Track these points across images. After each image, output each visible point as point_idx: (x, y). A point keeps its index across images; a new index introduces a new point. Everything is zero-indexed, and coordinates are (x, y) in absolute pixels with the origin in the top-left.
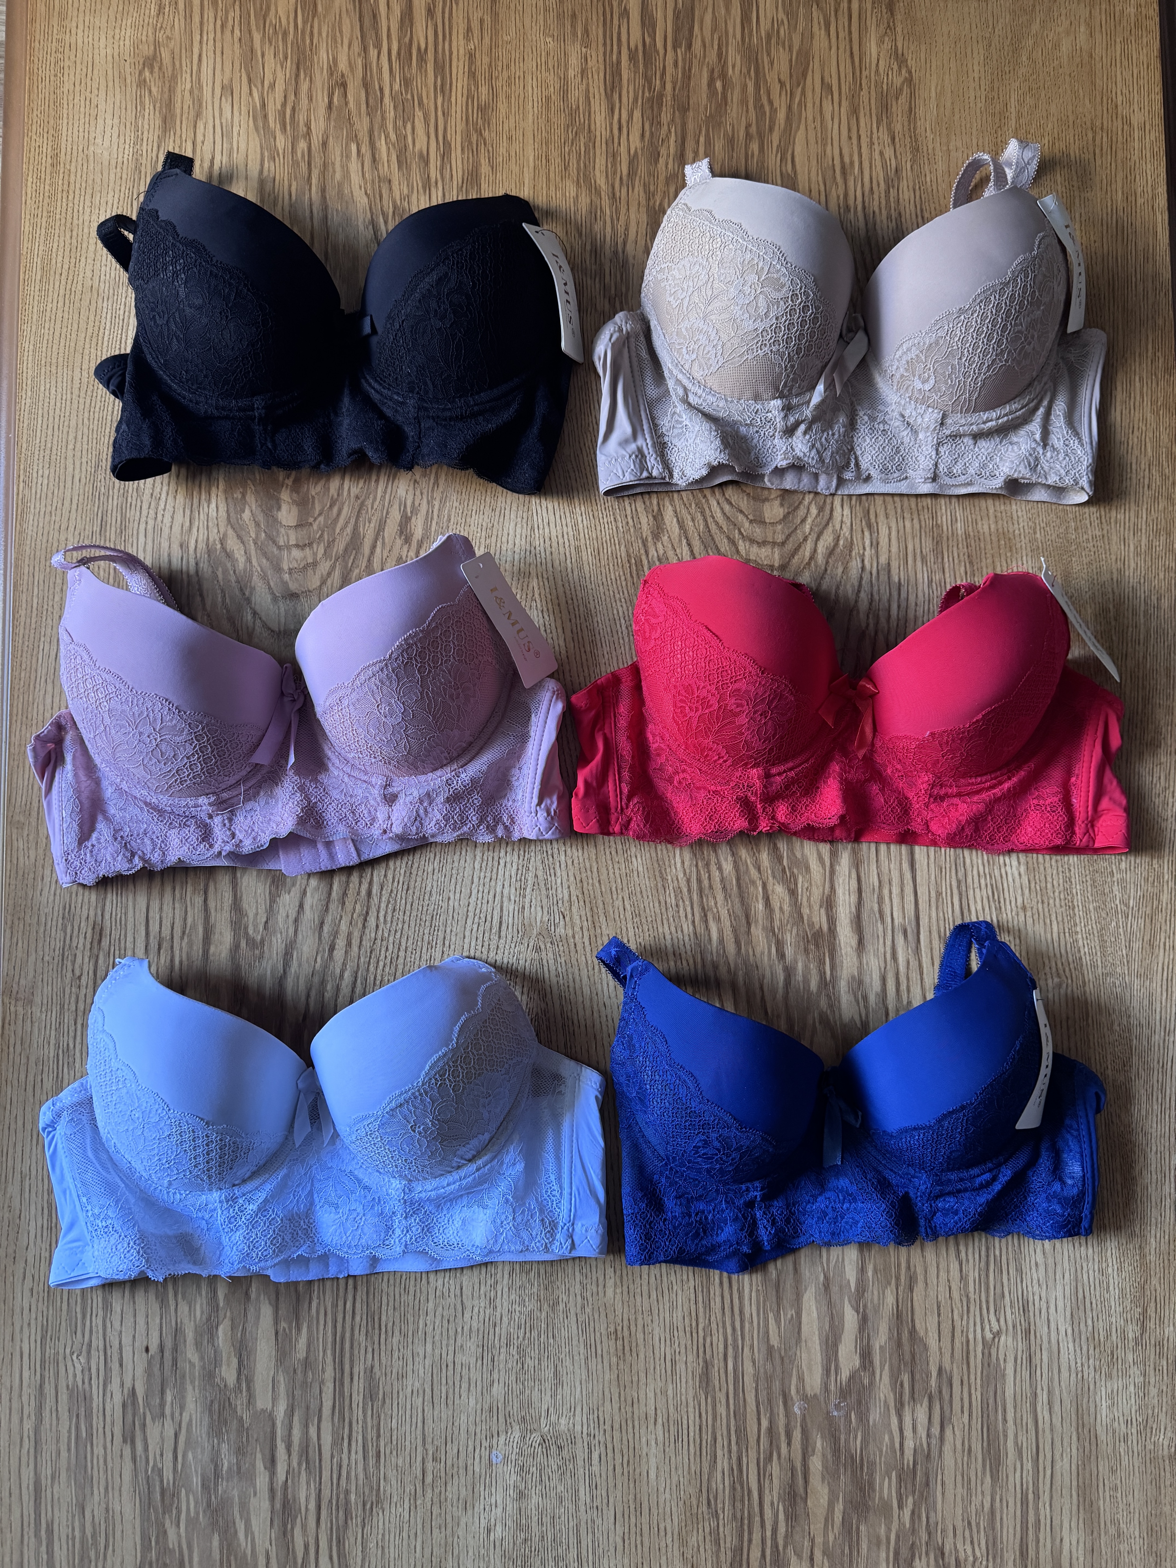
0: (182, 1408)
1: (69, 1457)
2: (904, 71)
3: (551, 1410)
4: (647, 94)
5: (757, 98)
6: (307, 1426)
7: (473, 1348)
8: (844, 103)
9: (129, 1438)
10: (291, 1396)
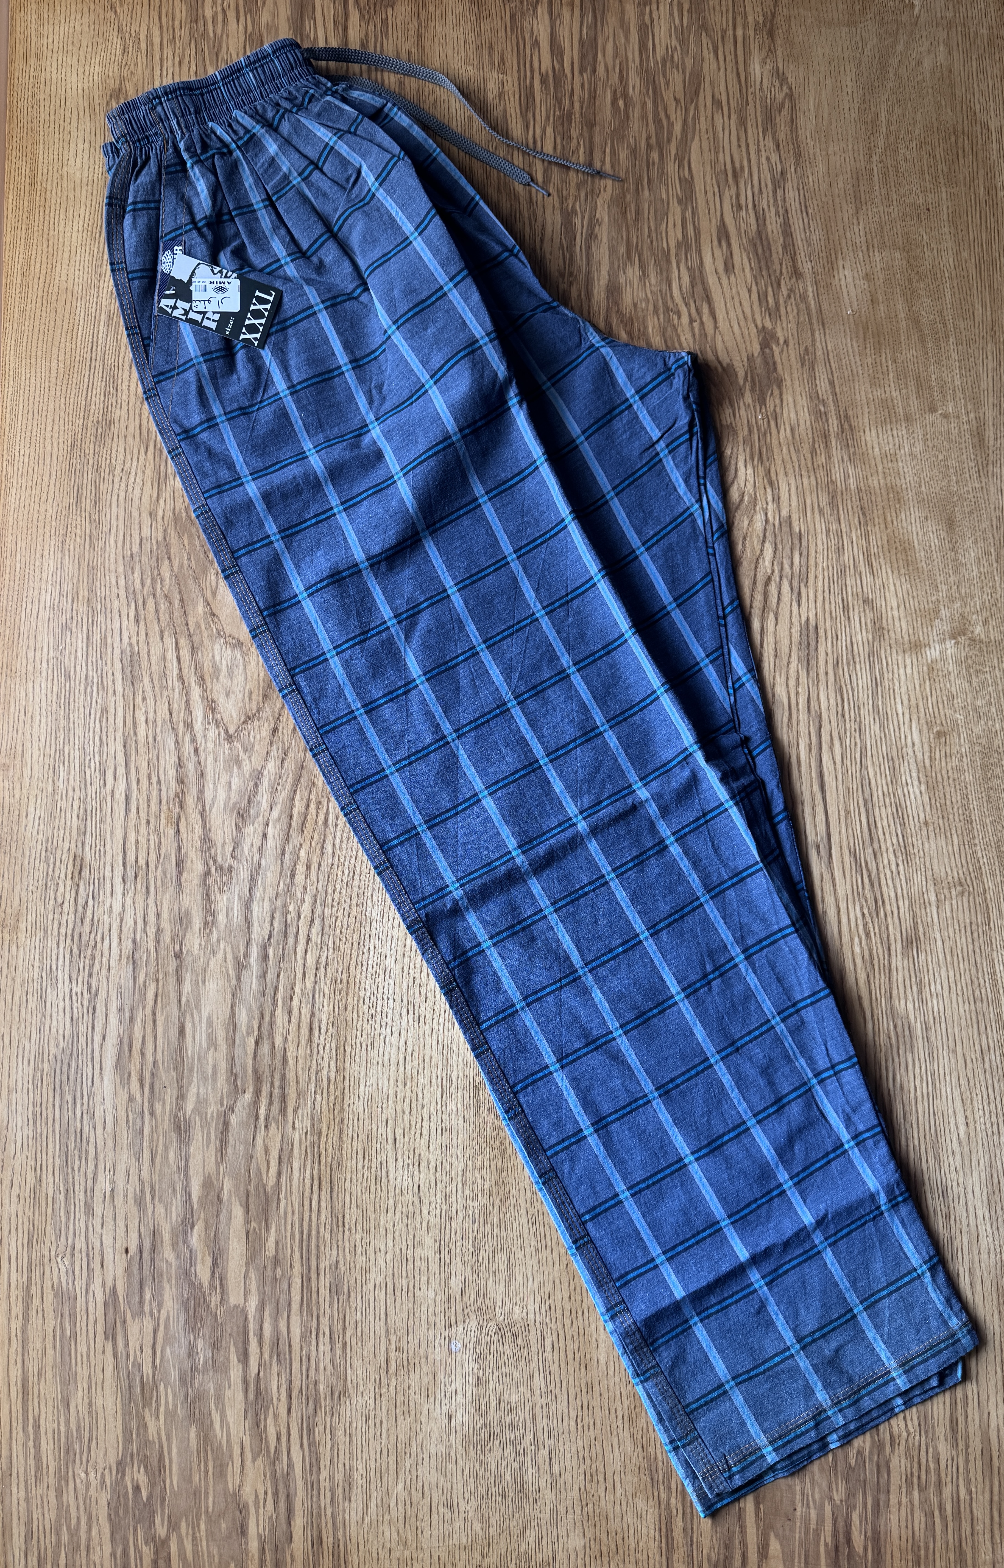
0: (160, 1305)
1: (55, 1354)
2: (785, 88)
3: (506, 1300)
4: (558, 113)
5: (656, 114)
6: (277, 1320)
7: (431, 1243)
8: (734, 117)
9: (111, 1335)
10: (262, 1292)
